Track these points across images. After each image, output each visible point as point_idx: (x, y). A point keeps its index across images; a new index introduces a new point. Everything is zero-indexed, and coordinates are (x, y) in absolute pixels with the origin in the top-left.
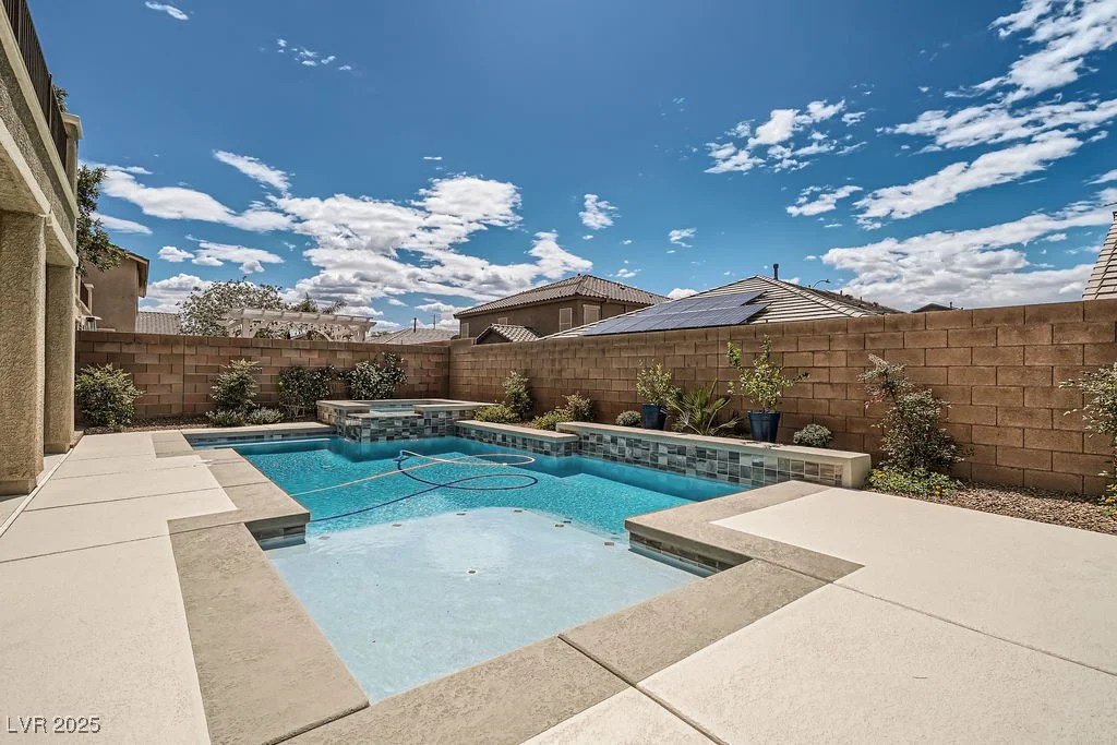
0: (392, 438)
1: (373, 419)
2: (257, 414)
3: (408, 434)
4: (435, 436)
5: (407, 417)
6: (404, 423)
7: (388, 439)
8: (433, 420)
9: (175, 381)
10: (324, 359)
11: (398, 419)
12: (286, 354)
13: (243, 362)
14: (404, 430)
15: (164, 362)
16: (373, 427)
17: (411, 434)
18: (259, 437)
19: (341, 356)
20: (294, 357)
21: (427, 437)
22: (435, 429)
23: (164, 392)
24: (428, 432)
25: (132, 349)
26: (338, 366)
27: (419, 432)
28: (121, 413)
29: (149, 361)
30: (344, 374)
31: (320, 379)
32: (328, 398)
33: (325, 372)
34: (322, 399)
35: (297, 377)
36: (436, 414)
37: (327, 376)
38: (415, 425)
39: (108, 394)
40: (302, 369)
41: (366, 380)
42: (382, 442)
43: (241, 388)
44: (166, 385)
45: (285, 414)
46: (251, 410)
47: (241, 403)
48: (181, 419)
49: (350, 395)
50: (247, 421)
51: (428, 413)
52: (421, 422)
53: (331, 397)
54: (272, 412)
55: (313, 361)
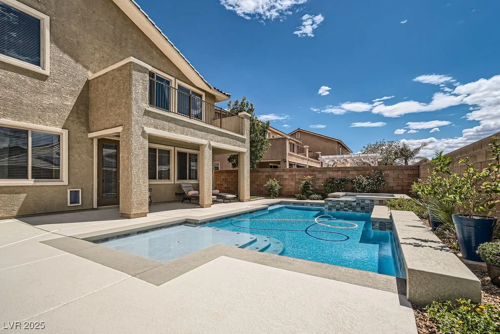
0: (339, 210)
1: (329, 200)
2: (312, 196)
3: (347, 209)
4: (362, 212)
5: (346, 201)
6: (345, 203)
7: (337, 210)
8: (362, 204)
9: (293, 183)
10: (344, 175)
11: (342, 201)
12: (328, 173)
13: (309, 177)
14: (345, 207)
15: (291, 177)
16: (329, 204)
17: (349, 209)
18: (312, 204)
19: (351, 173)
20: (332, 174)
21: (358, 212)
22: (363, 208)
23: (290, 187)
24: (358, 209)
26: (349, 177)
27: (353, 209)
28: (276, 194)
29: (286, 177)
30: (352, 181)
31: (340, 183)
32: (343, 191)
33: (343, 180)
34: (340, 192)
35: (330, 182)
36: (363, 201)
37: (343, 181)
38: (351, 205)
39: (272, 187)
40: (333, 179)
41: (361, 184)
42: (334, 211)
43: (306, 186)
44: (290, 185)
45: (324, 197)
46: (311, 194)
47: (306, 191)
48: (293, 197)
49: (353, 190)
50: (308, 198)
51: (358, 200)
52: (354, 204)
53: (345, 191)
54: (317, 196)
55: (339, 175)
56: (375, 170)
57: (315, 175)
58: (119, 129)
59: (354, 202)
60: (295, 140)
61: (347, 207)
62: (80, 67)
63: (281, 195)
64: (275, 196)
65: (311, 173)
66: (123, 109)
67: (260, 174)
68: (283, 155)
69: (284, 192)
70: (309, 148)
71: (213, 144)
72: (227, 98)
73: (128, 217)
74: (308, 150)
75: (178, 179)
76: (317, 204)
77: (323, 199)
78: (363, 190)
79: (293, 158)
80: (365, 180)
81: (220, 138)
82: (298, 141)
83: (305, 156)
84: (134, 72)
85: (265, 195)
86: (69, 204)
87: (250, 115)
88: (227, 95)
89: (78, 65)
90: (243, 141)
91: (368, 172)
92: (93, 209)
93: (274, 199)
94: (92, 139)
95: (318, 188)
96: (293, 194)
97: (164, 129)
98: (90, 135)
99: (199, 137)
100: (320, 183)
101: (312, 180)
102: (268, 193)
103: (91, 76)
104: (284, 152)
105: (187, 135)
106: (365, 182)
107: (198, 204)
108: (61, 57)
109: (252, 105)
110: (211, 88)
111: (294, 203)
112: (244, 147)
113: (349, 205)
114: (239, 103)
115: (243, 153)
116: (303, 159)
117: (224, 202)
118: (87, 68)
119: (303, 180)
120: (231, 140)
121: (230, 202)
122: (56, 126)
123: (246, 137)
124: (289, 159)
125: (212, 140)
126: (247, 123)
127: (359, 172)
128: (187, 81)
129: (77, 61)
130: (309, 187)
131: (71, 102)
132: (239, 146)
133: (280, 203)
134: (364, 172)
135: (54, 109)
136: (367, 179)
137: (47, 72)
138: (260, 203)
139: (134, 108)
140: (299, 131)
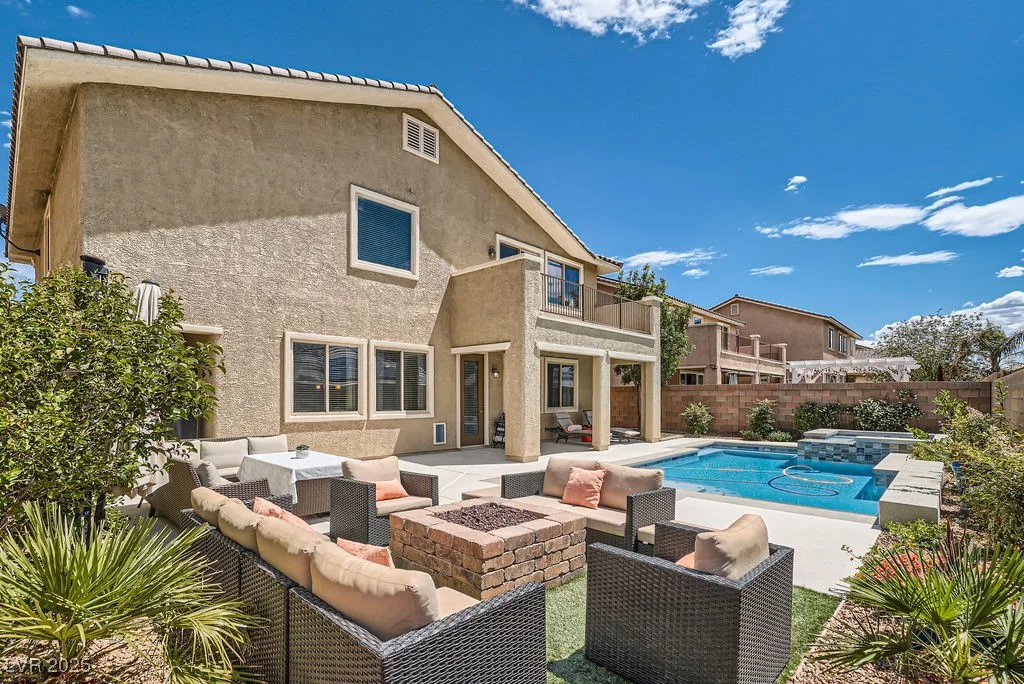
0: (824, 459)
1: (807, 443)
2: (772, 435)
3: (839, 458)
6: (835, 448)
7: (820, 458)
9: (734, 411)
10: (834, 397)
11: (830, 445)
12: (803, 394)
13: (767, 400)
14: (835, 455)
15: (730, 400)
16: (807, 448)
17: (843, 458)
18: (773, 449)
19: (850, 394)
20: (811, 396)
23: (729, 418)
24: (861, 458)
25: (713, 394)
26: (846, 401)
27: (852, 458)
28: (702, 428)
29: (722, 400)
30: (851, 409)
31: (827, 412)
32: (833, 427)
33: (833, 407)
34: (828, 428)
35: (808, 411)
36: (869, 445)
37: (834, 409)
38: (847, 451)
39: (696, 418)
40: (813, 404)
41: (869, 414)
42: (815, 460)
43: (761, 417)
44: (730, 414)
45: (796, 436)
46: (770, 431)
47: (761, 426)
48: (737, 434)
49: (854, 426)
50: (764, 438)
51: (860, 444)
52: (854, 450)
53: (838, 427)
54: (783, 434)
55: (826, 398)
56: (898, 390)
57: (778, 397)
58: (506, 346)
59: (851, 446)
60: (729, 321)
61: (839, 455)
62: (443, 262)
63: (712, 432)
64: (702, 433)
65: (769, 393)
66: (511, 320)
67: (672, 394)
68: (710, 357)
69: (717, 426)
70: (760, 339)
71: (613, 354)
72: (615, 267)
73: (519, 460)
74: (758, 342)
75: (549, 406)
76: (782, 449)
77: (794, 440)
78: (874, 425)
79: (730, 361)
80: (878, 408)
81: (620, 344)
82: (736, 323)
83: (753, 354)
84: (527, 272)
85: (683, 430)
86: (435, 443)
87: (661, 300)
88: (618, 265)
89: (442, 260)
90: (650, 343)
91: (884, 393)
92: (457, 450)
93: (700, 439)
94: (455, 355)
95: (783, 419)
96: (735, 429)
97: (555, 341)
98: (454, 351)
99: (594, 347)
100: (788, 413)
101: (772, 407)
102: (691, 428)
103: (455, 272)
104: (712, 353)
105: (581, 345)
106: (877, 411)
107: (591, 446)
108: (428, 254)
109: (663, 281)
110: (595, 258)
111: (740, 447)
112: (652, 353)
113: (842, 452)
114: (640, 276)
115: (651, 363)
116: (749, 361)
117: (620, 442)
118: (450, 261)
119: (755, 406)
120: (636, 345)
121: (629, 442)
122: (423, 342)
123: (656, 336)
124: (721, 363)
125: (610, 349)
126: (656, 313)
127: (867, 394)
128: (559, 251)
129: (441, 255)
130: (766, 418)
131: (435, 311)
132: (646, 353)
133: (713, 446)
134: (878, 392)
135: (422, 321)
136: (882, 405)
137: (416, 277)
138: (681, 444)
139: (527, 319)
140: (737, 301)
